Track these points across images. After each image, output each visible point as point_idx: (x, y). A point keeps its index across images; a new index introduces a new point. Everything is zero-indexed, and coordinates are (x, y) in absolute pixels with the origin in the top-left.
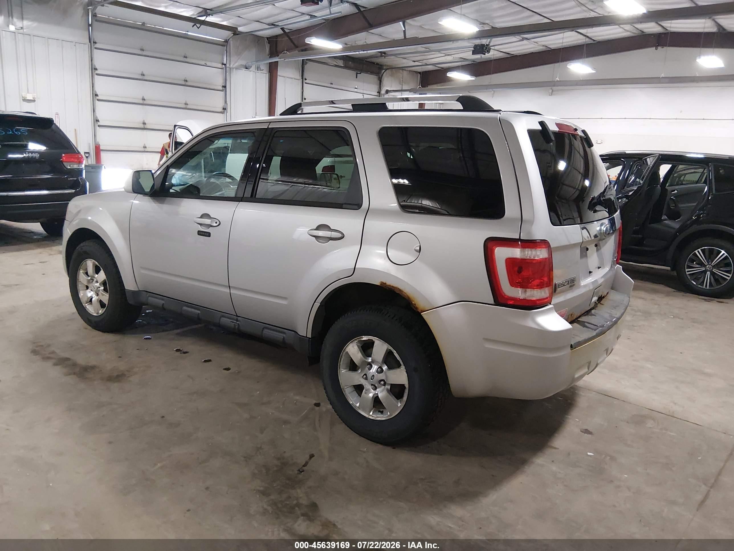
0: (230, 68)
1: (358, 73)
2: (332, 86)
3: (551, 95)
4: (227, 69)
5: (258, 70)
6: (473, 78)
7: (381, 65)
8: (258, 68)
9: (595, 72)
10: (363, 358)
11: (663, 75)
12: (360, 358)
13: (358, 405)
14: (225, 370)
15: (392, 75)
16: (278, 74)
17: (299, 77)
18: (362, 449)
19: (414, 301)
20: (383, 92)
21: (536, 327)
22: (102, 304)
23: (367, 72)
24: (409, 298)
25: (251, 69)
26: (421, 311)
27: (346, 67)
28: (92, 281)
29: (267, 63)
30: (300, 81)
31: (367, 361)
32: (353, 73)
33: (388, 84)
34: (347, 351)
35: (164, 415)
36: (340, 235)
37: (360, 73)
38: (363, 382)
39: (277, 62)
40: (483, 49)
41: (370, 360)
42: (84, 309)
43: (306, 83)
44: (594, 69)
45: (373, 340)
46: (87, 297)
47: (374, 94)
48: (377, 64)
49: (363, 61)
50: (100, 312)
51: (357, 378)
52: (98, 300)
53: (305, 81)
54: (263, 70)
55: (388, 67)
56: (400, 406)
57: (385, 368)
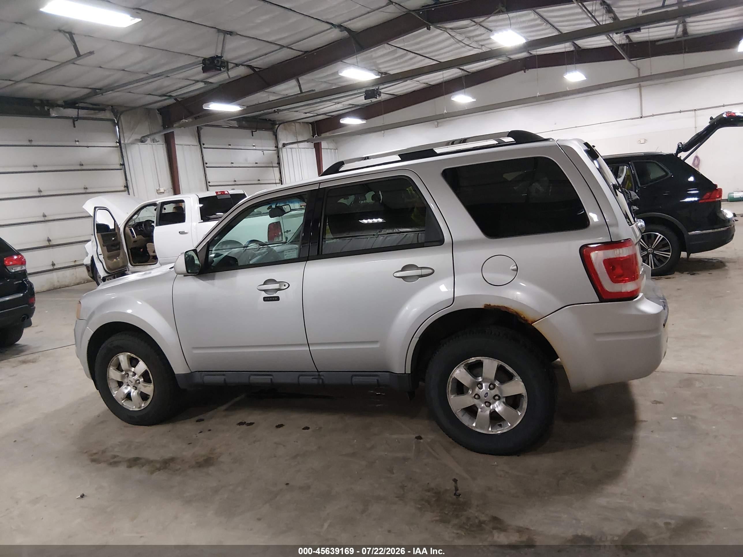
0: (125, 144)
1: (253, 131)
2: (230, 147)
3: (437, 126)
4: (122, 145)
5: (153, 142)
6: (364, 122)
7: (274, 121)
8: (153, 140)
9: (475, 100)
10: (473, 379)
11: (538, 94)
12: (470, 380)
13: (474, 425)
14: (305, 429)
15: (285, 129)
16: (176, 143)
17: (196, 143)
18: (493, 464)
19: (522, 315)
20: (280, 146)
21: (640, 313)
22: (144, 397)
23: (261, 129)
24: (516, 313)
25: (146, 143)
26: (532, 322)
27: (240, 127)
28: (127, 375)
29: (162, 135)
30: (199, 147)
31: (477, 381)
32: (249, 132)
33: (284, 137)
34: (454, 377)
35: (288, 482)
36: (431, 271)
37: (256, 131)
38: (476, 402)
39: (173, 132)
40: (374, 93)
41: (480, 379)
42: (121, 407)
43: (204, 148)
44: (474, 97)
45: (481, 360)
46: (124, 393)
47: (273, 149)
48: (270, 120)
49: (257, 119)
50: (143, 405)
51: (467, 400)
52: (138, 393)
53: (203, 146)
54: (159, 141)
55: (281, 122)
56: (521, 414)
57: (497, 383)
